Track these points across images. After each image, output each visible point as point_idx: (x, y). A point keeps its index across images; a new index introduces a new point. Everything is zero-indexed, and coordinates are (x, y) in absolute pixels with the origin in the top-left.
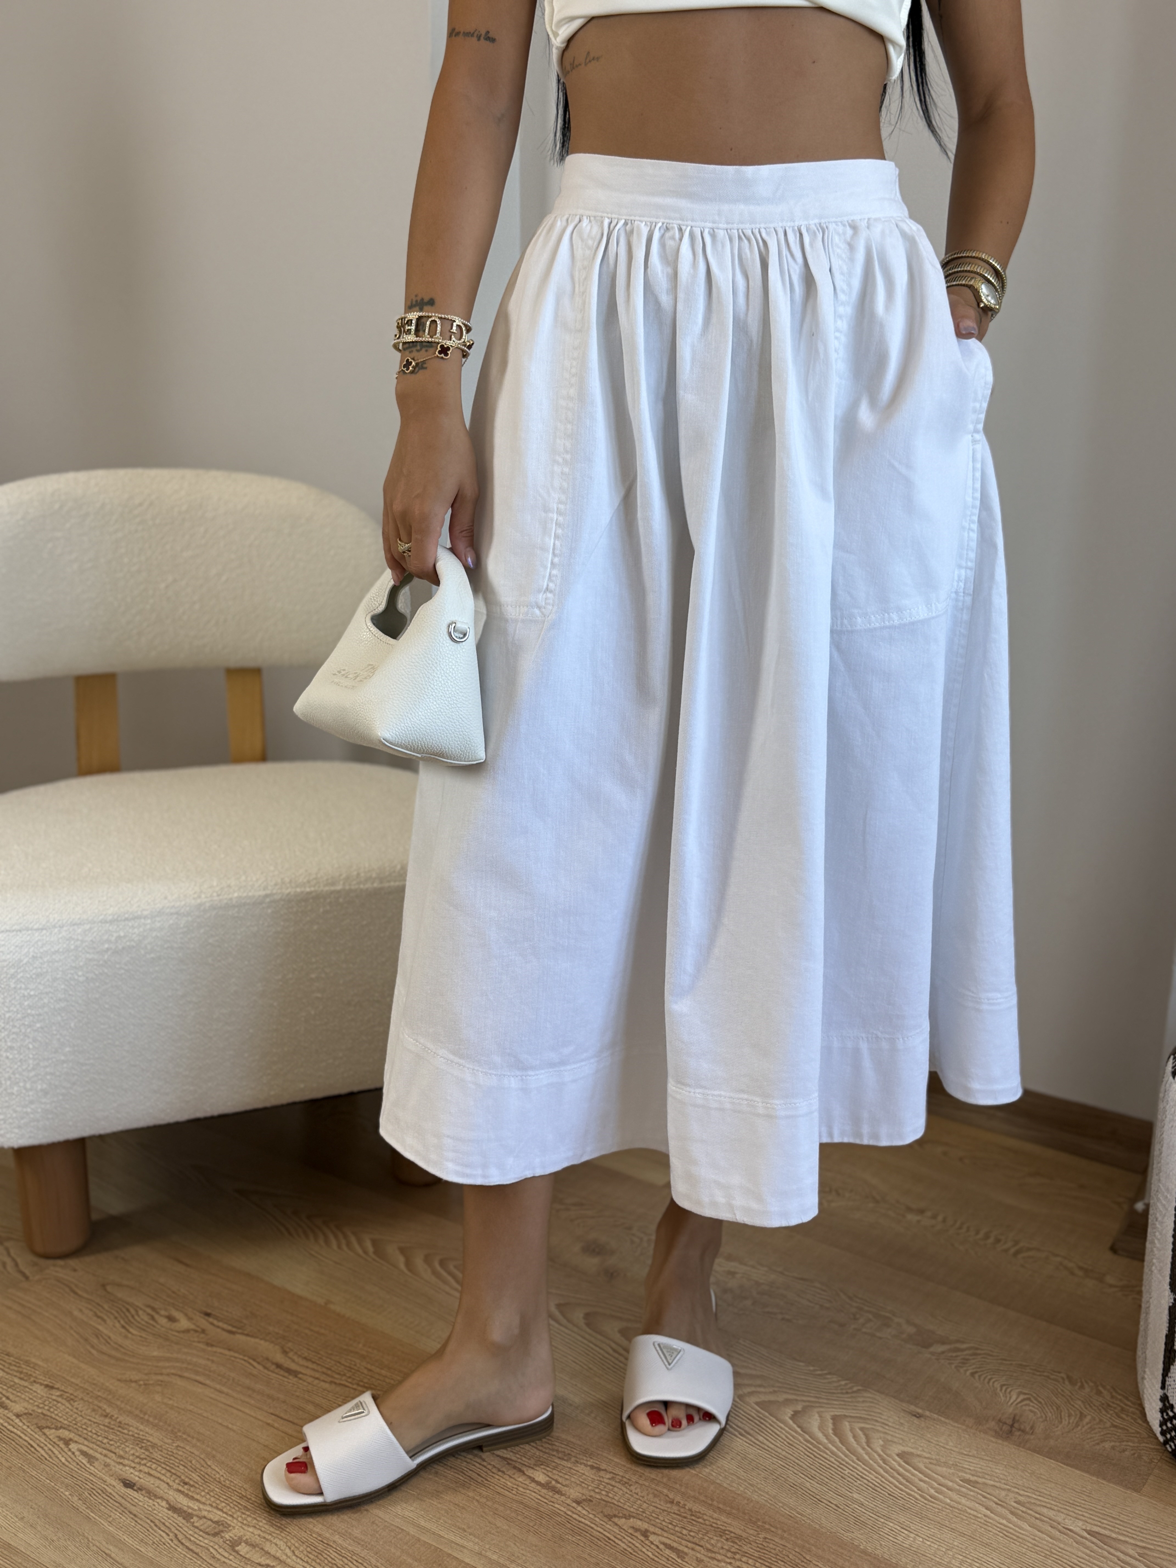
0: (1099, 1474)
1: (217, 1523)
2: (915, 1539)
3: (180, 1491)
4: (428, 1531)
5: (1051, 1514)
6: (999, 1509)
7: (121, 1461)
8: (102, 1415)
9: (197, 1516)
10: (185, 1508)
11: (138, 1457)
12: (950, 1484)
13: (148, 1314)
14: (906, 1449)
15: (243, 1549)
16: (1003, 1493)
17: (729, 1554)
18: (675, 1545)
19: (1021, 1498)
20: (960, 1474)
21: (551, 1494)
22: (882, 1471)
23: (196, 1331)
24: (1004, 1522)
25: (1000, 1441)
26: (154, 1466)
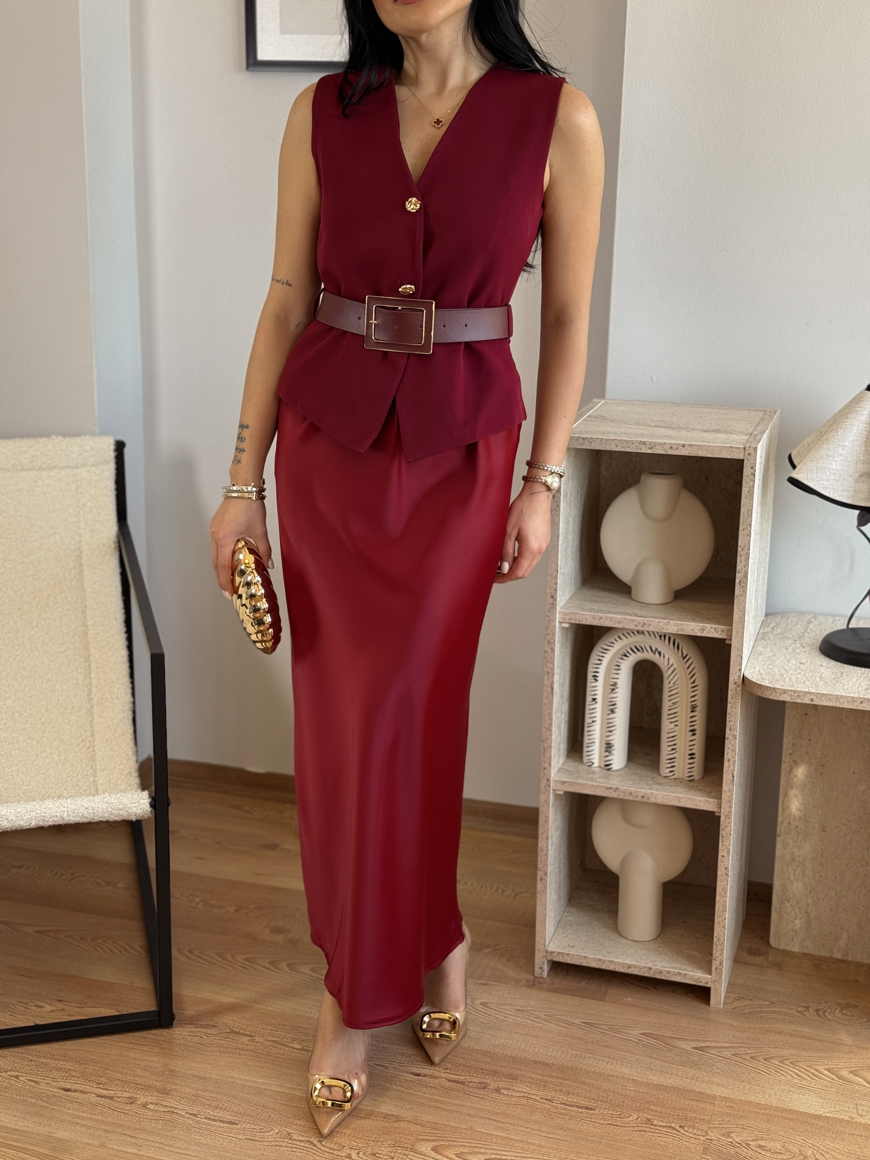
0: (582, 996)
1: (129, 1098)
2: (500, 1040)
3: (99, 1088)
4: (248, 1080)
5: (563, 1018)
6: (537, 1020)
7: (55, 1080)
8: (28, 1061)
9: (116, 1097)
10: (107, 1095)
11: (64, 1076)
12: (510, 1013)
13: (23, 1006)
14: (484, 1001)
15: (150, 1106)
16: (537, 1013)
17: (410, 1063)
18: (381, 1064)
19: (547, 1014)
20: (514, 1008)
21: (306, 1053)
22: (474, 1013)
23: (59, 1010)
24: (541, 1025)
25: (530, 989)
26: (76, 1079)
